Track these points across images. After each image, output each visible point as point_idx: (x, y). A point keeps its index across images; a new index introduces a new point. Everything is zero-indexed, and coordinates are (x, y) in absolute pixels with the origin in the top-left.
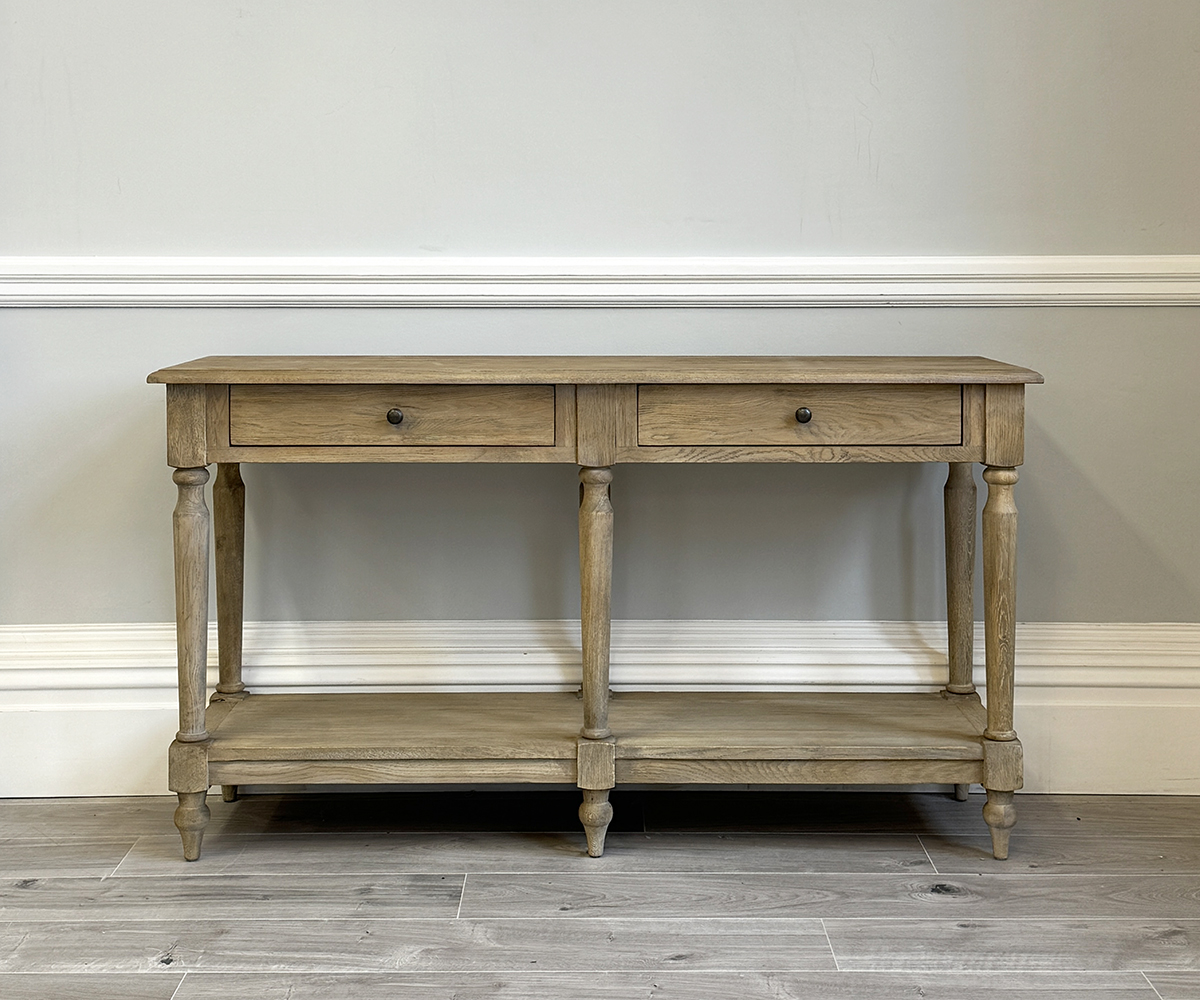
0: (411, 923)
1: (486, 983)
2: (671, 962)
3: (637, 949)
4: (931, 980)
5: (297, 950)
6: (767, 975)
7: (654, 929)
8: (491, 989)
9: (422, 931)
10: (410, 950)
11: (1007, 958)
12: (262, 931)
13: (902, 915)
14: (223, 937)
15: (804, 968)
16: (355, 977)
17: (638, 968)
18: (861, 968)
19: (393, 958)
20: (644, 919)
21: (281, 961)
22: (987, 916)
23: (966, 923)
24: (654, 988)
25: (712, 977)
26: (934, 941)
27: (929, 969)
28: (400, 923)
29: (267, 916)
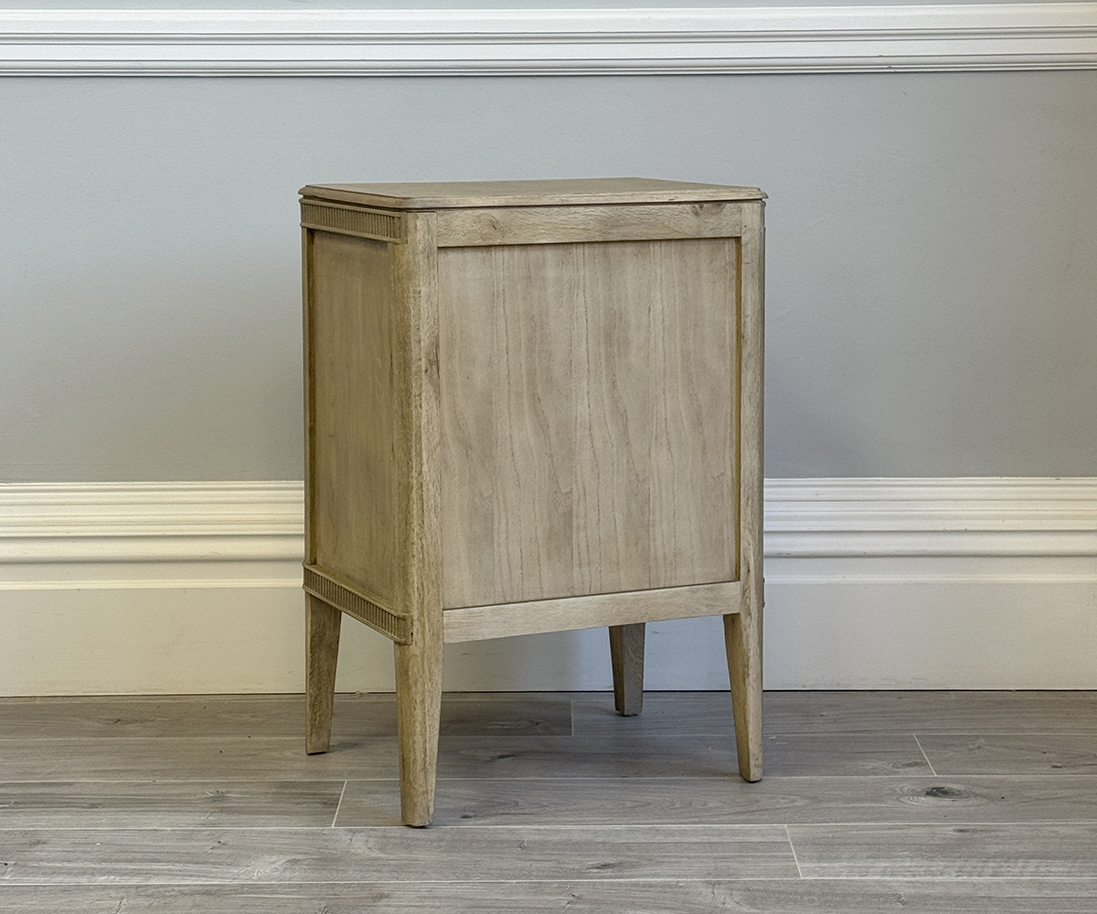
0: (274, 832)
1: (364, 894)
2: (595, 870)
3: (553, 857)
4: (914, 887)
5: (131, 861)
6: (713, 885)
7: (576, 837)
8: (369, 900)
9: (288, 841)
10: (271, 860)
11: (1012, 865)
12: (88, 841)
13: (886, 819)
15: (758, 876)
16: (201, 888)
17: (553, 877)
18: (830, 875)
19: (250, 869)
20: (563, 827)
21: (110, 872)
22: (994, 820)
23: (966, 828)
24: (572, 898)
25: (644, 886)
27: (914, 876)
28: (260, 832)
29: (96, 825)
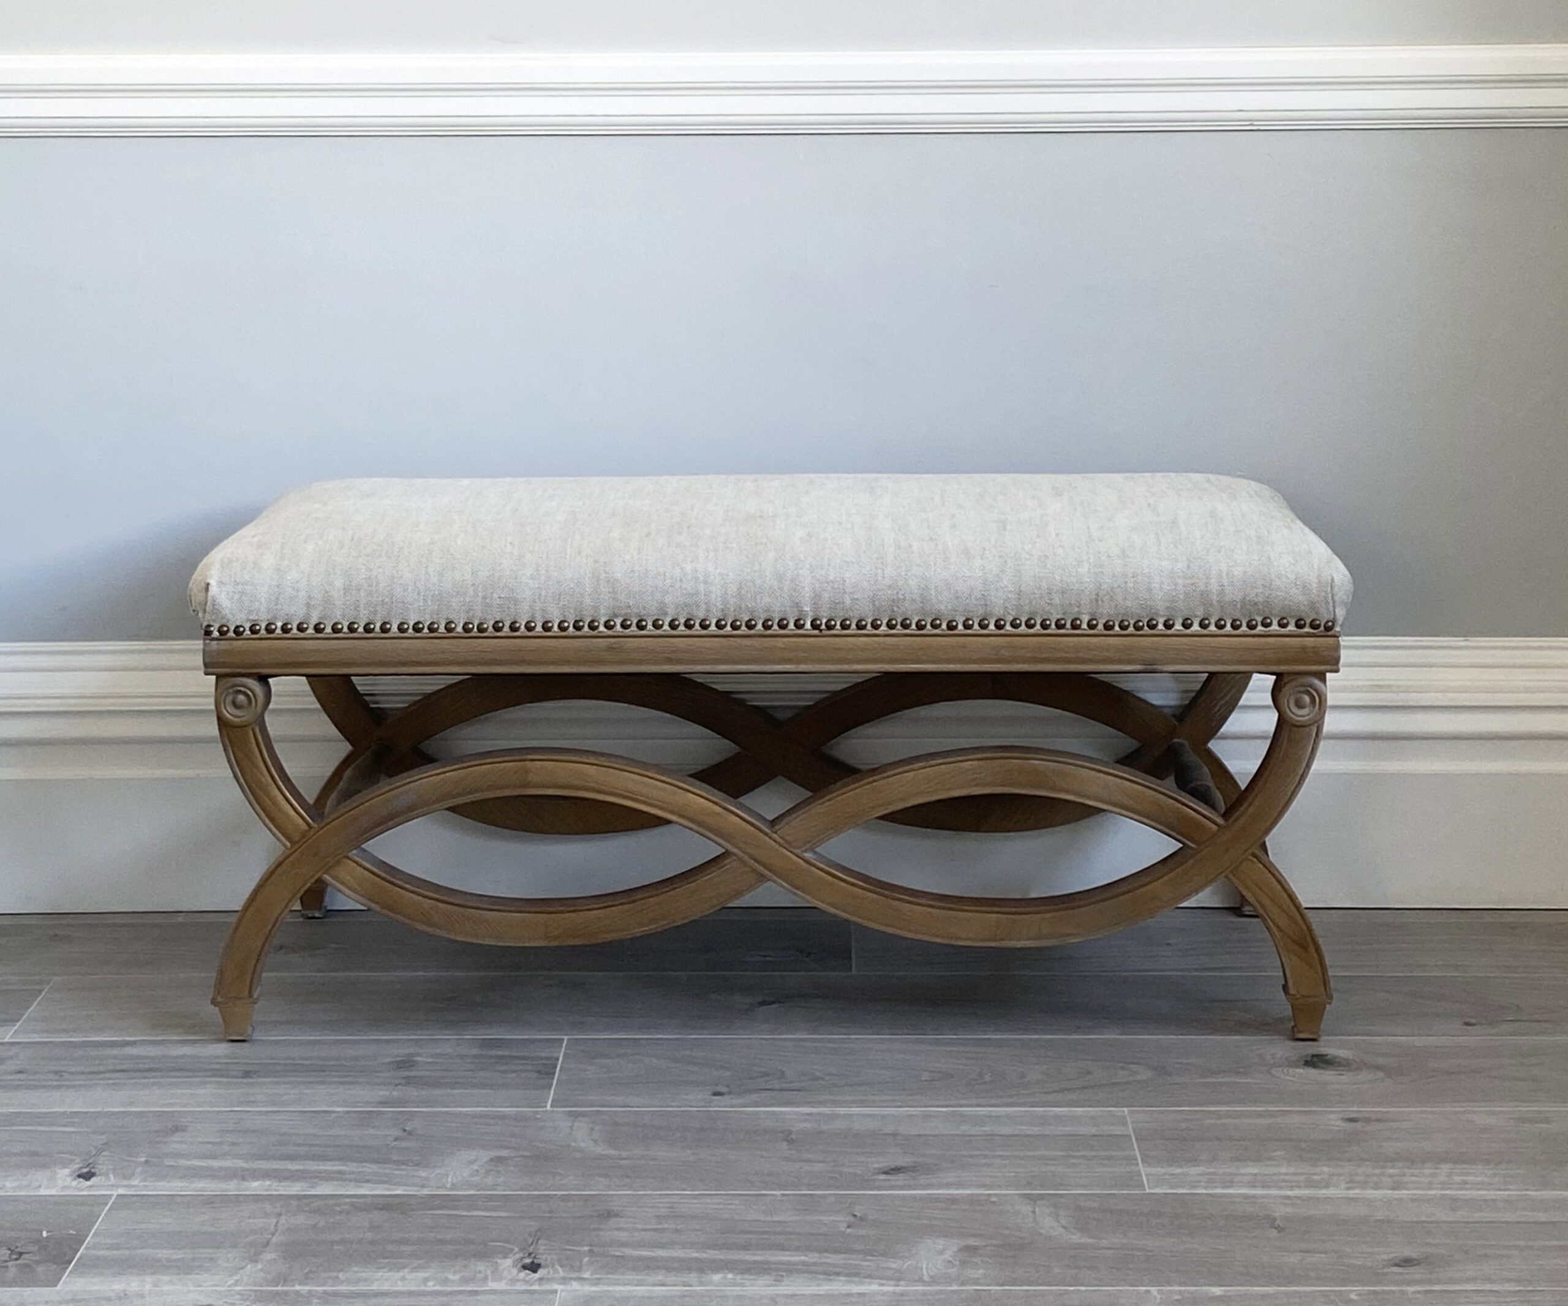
1: (587, 1211)
2: (883, 1177)
3: (829, 1158)
4: (1293, 1205)
6: (1033, 1199)
7: (858, 1126)
8: (593, 1220)
9: (492, 1130)
10: (470, 1158)
12: (239, 1127)
14: (177, 1137)
15: (1092, 1187)
17: (828, 1187)
18: (1183, 1187)
19: (442, 1171)
20: (842, 1111)
21: (266, 1175)
22: (1390, 1104)
23: (1355, 1115)
24: (852, 1219)
25: (946, 1201)
26: (1303, 1145)
27: (1292, 1188)
28: (457, 1115)
29: (248, 1104)
